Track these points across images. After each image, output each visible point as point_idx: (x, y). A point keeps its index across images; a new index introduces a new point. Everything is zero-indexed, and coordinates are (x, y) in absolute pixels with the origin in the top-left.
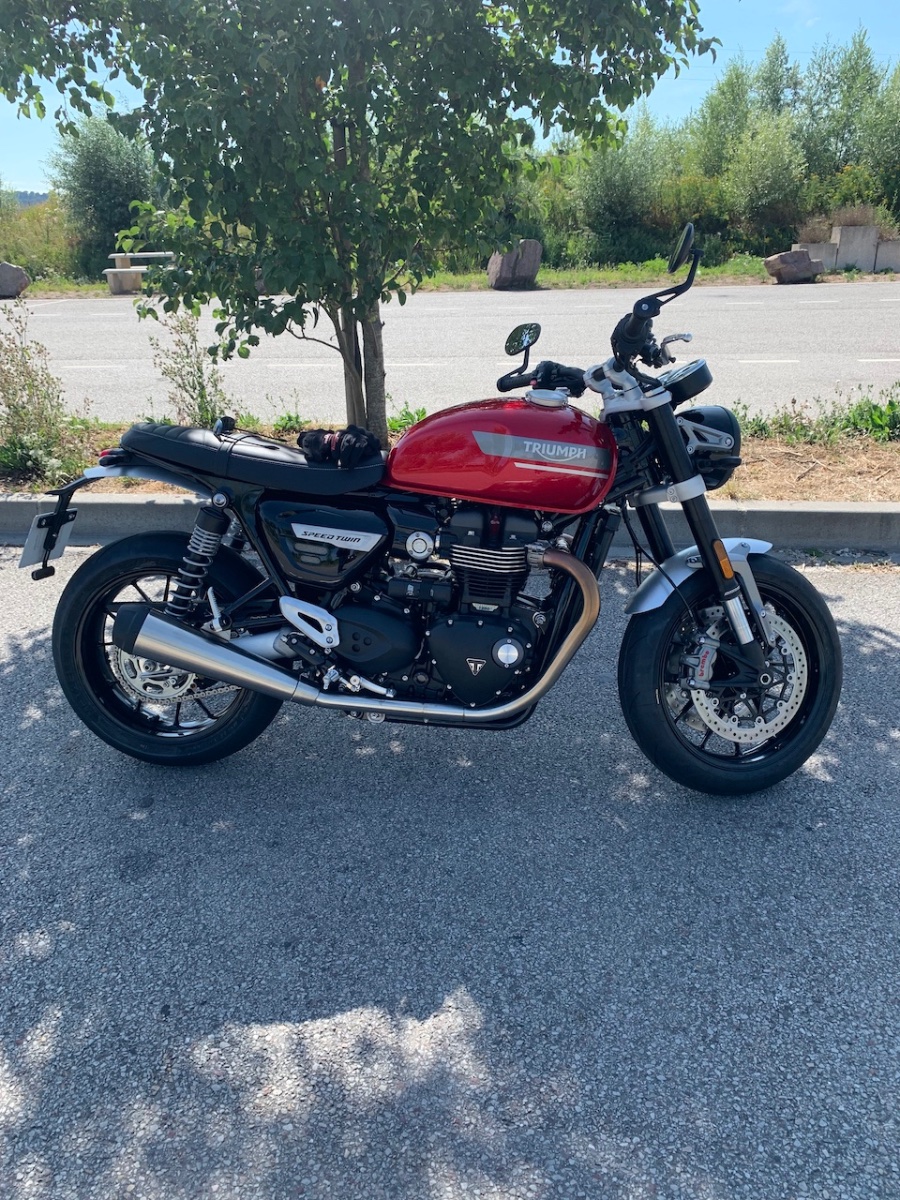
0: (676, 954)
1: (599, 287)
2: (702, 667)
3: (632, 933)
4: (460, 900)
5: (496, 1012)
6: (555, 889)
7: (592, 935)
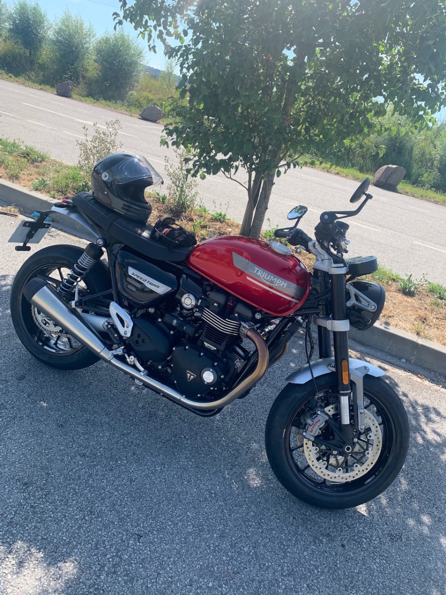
0: (216, 589)
1: (428, 201)
2: (313, 427)
3: (201, 563)
4: (126, 499)
5: (96, 576)
6: (179, 516)
7: (179, 553)
